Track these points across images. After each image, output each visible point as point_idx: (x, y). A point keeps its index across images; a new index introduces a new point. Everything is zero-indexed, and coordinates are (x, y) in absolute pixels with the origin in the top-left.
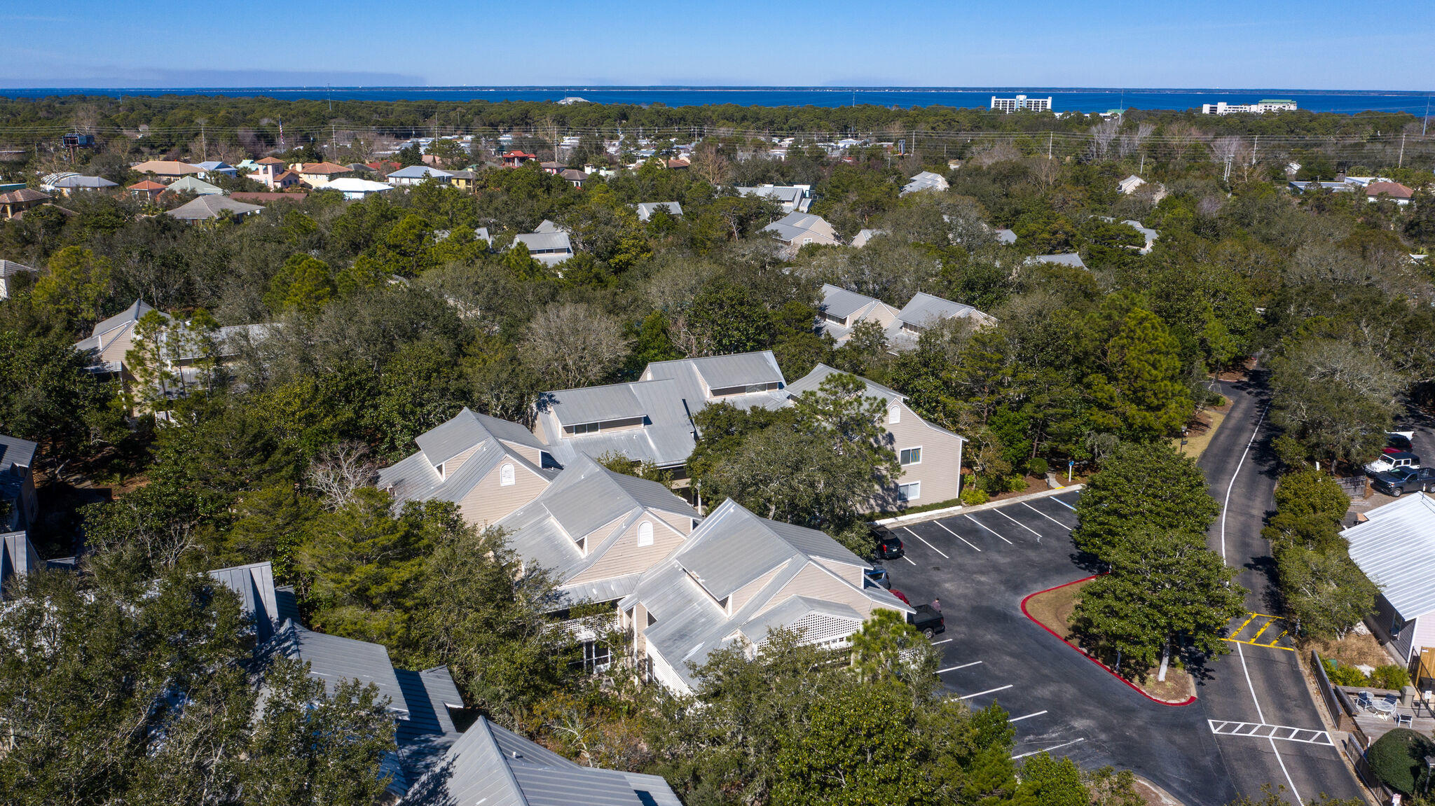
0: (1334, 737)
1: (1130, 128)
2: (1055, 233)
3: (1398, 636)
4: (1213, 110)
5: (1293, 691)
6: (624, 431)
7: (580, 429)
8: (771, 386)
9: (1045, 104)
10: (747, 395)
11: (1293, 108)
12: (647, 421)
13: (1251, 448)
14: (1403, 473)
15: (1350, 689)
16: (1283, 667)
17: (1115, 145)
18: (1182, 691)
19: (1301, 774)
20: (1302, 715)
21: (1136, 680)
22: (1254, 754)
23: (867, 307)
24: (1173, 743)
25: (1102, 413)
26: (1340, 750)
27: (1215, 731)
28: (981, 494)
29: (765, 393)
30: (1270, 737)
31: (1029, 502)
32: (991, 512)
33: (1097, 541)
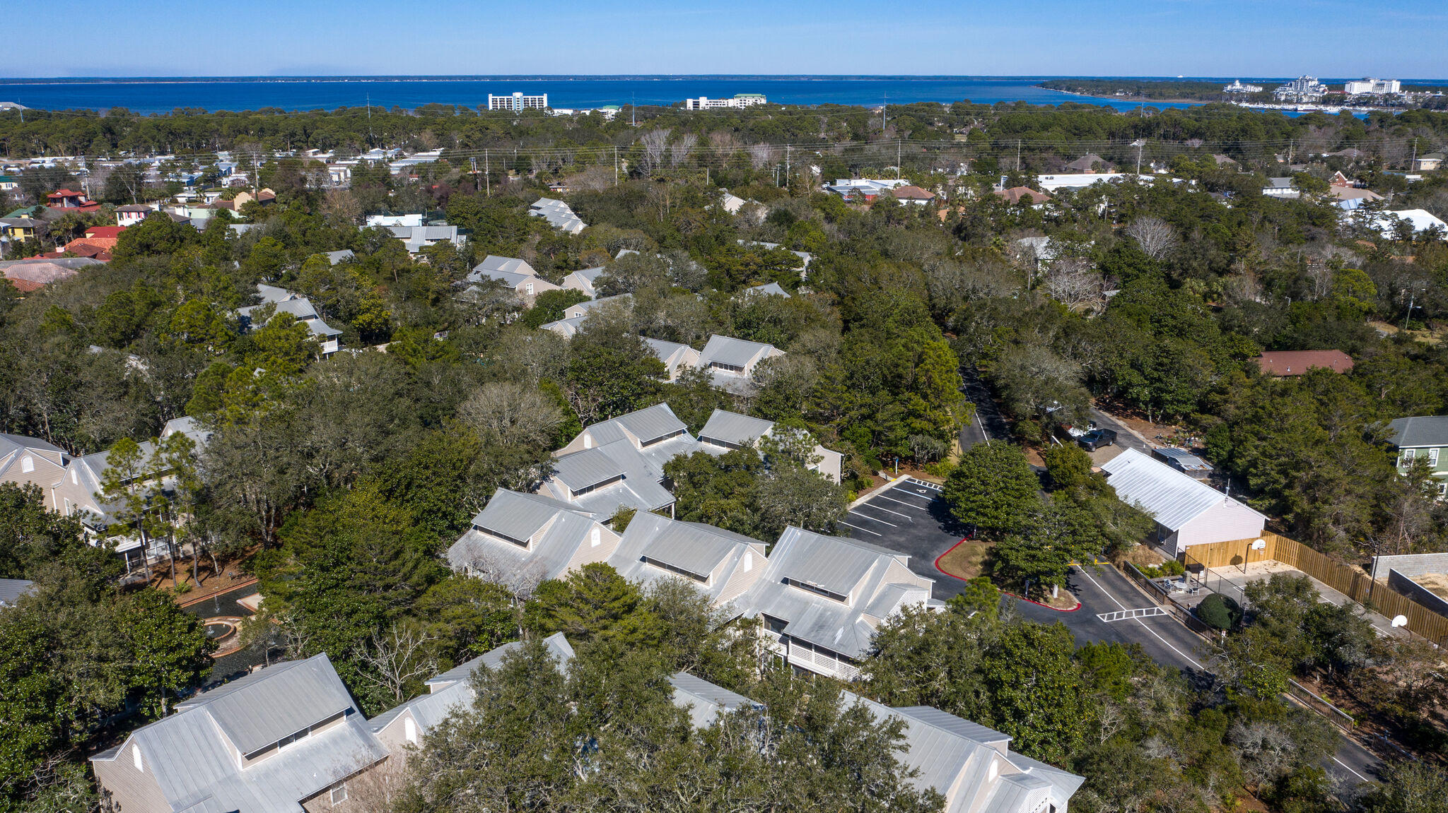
0: (1166, 610)
1: (677, 138)
2: (747, 265)
3: (1165, 542)
4: (696, 104)
5: (1126, 588)
6: (611, 487)
7: (582, 492)
8: (679, 433)
9: (541, 101)
10: (664, 442)
11: (764, 101)
12: (624, 477)
13: (986, 430)
14: (1092, 436)
15: (1157, 580)
16: (1110, 575)
17: (667, 157)
18: (1071, 603)
19: (1164, 633)
20: (1140, 601)
21: (1042, 600)
22: (1133, 628)
23: (678, 351)
24: (1088, 632)
25: (919, 421)
26: (1172, 616)
27: (1105, 621)
28: (851, 495)
29: (675, 439)
30: (1134, 617)
31: (883, 494)
32: (863, 506)
33: (973, 514)
